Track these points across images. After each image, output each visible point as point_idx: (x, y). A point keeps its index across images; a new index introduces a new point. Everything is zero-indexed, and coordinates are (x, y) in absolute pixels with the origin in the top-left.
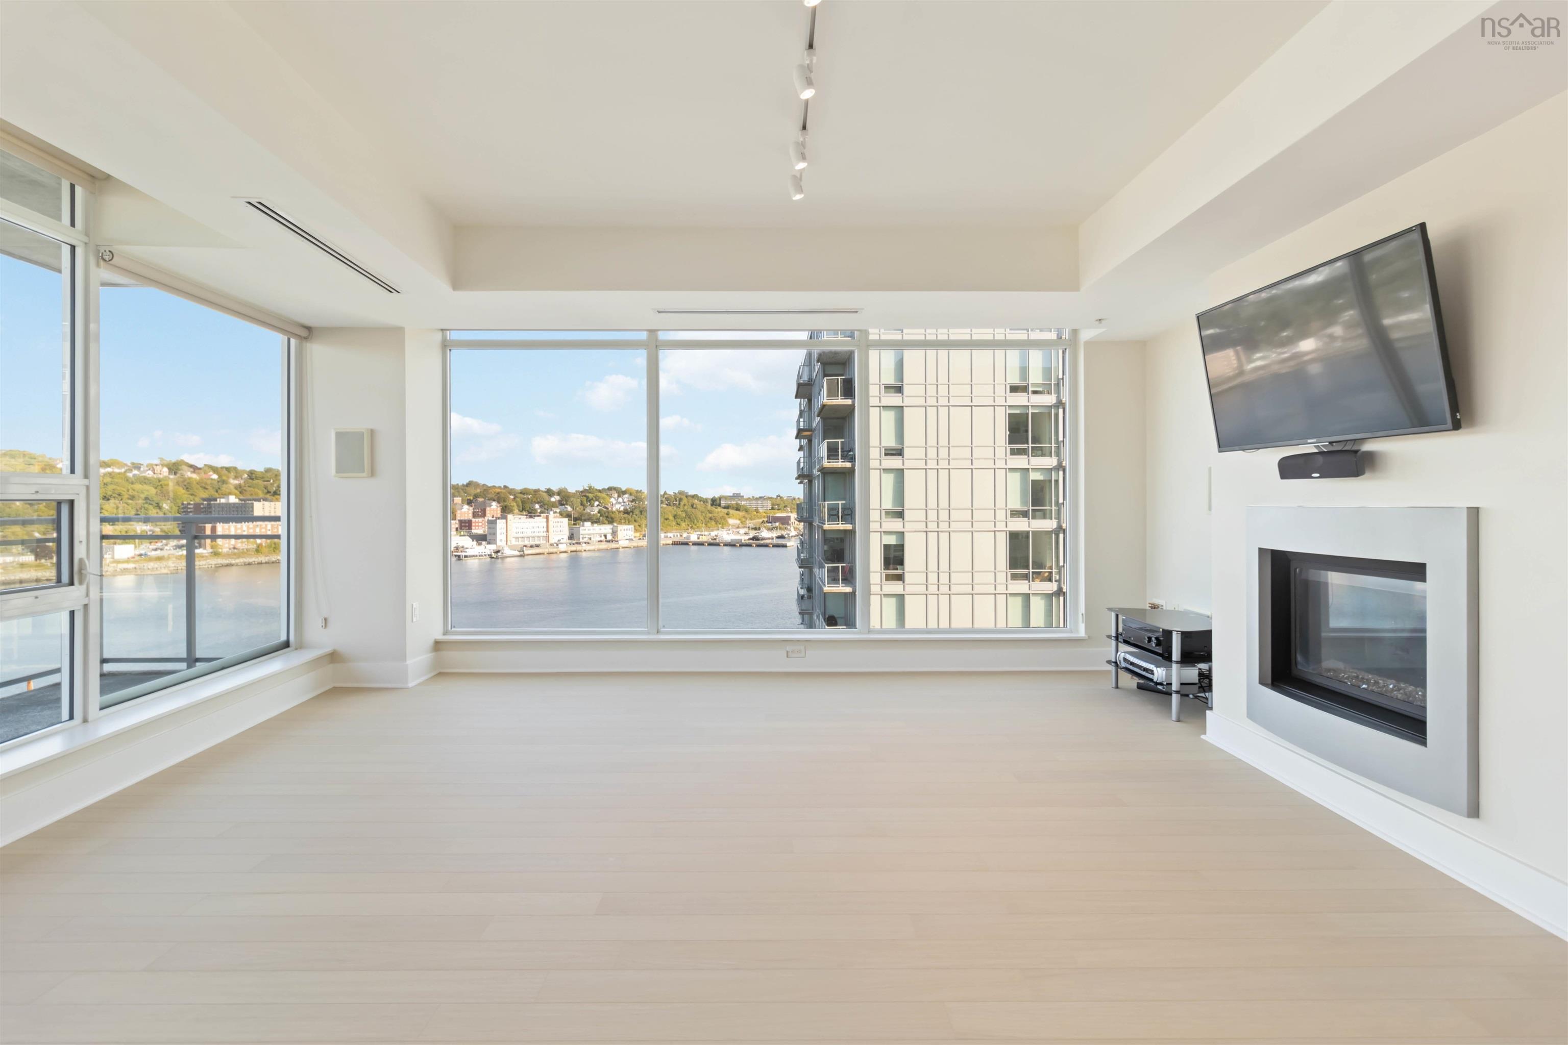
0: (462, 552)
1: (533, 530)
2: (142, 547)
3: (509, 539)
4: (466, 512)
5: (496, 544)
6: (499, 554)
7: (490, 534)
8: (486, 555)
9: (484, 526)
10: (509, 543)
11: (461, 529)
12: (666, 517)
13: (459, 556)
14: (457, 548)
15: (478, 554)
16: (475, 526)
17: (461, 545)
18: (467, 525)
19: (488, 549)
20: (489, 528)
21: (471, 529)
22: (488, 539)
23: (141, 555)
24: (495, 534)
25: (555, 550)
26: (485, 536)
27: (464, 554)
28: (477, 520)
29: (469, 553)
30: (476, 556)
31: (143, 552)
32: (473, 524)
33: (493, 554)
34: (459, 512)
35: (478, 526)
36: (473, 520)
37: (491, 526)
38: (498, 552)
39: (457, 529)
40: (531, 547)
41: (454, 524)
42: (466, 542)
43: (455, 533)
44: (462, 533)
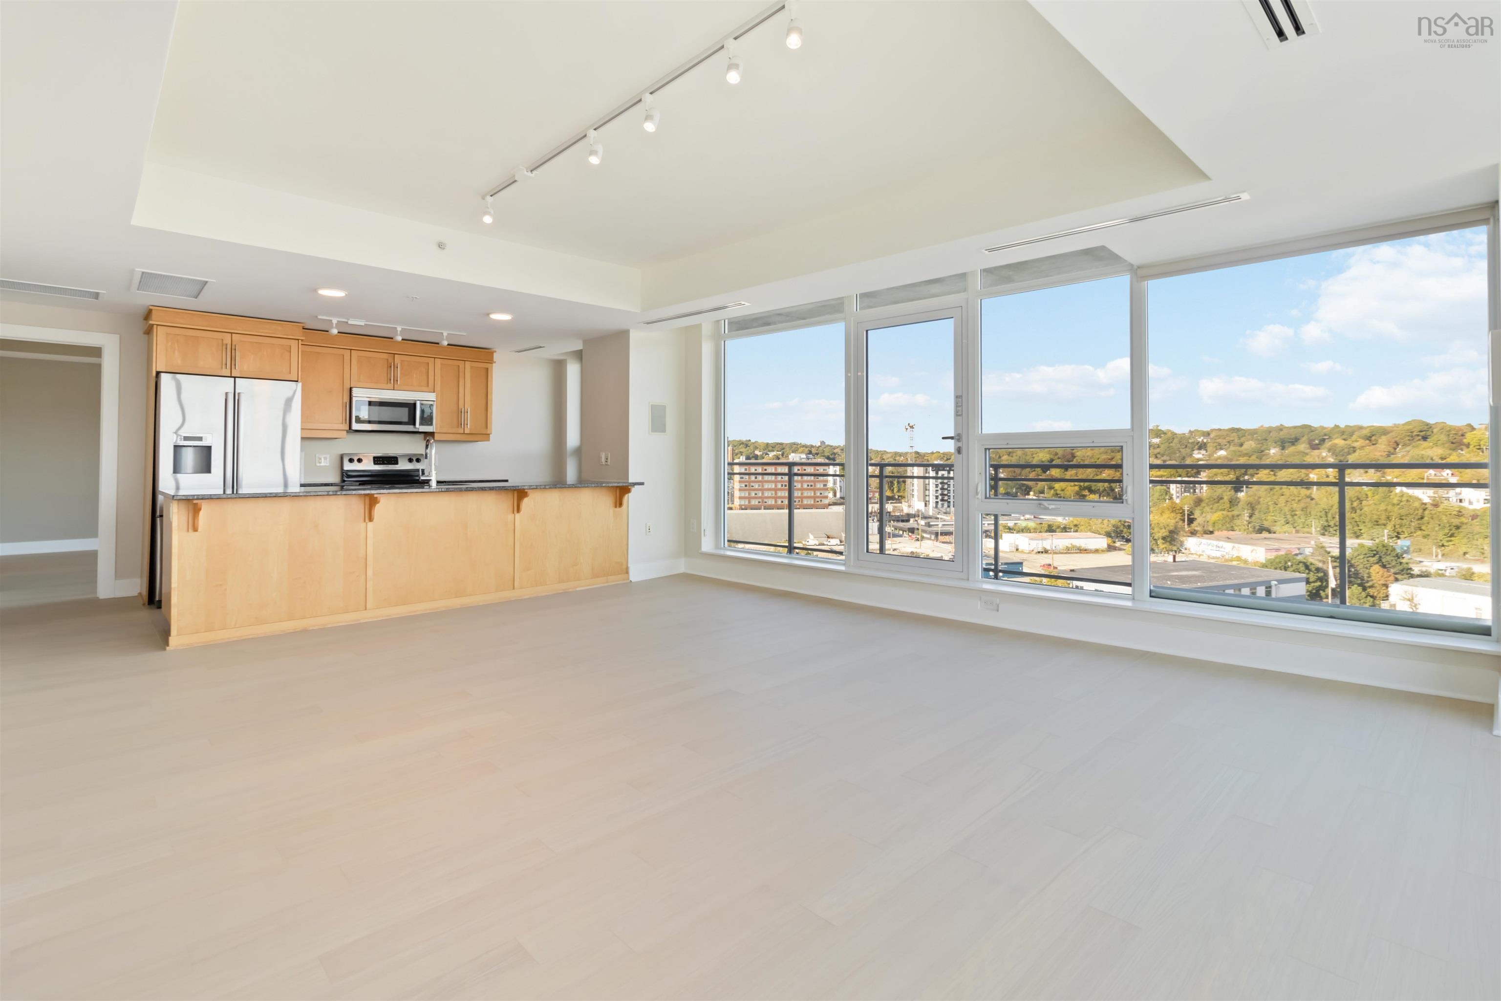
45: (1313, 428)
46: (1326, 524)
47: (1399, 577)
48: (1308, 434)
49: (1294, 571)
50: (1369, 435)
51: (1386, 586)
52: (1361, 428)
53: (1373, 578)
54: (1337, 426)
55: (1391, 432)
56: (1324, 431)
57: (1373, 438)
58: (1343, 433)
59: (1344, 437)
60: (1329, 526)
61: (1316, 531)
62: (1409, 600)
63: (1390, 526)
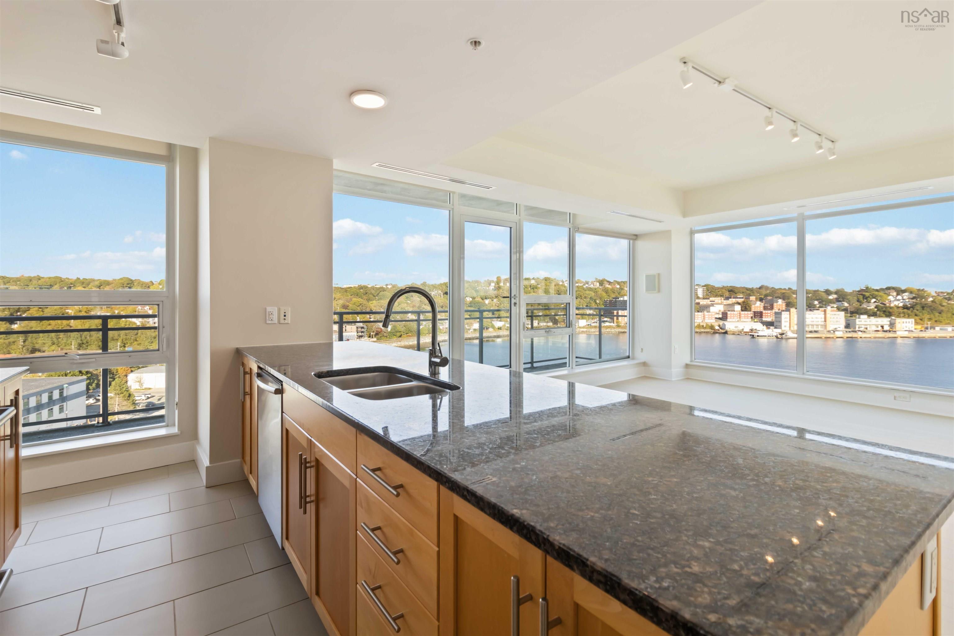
0: (755, 333)
1: (813, 320)
2: (589, 321)
3: (791, 326)
4: (758, 306)
5: (781, 328)
6: (783, 336)
7: (777, 321)
8: (773, 336)
9: (772, 316)
10: (792, 329)
11: (755, 317)
13: (753, 335)
14: (752, 330)
15: (767, 335)
16: (765, 316)
17: (754, 328)
18: (759, 315)
19: (776, 332)
20: (776, 317)
21: (762, 318)
22: (775, 324)
23: (588, 325)
24: (780, 322)
25: (832, 336)
26: (773, 322)
27: (757, 334)
28: (767, 312)
29: (760, 333)
30: (766, 336)
31: (589, 324)
32: (764, 315)
33: (779, 335)
34: (753, 306)
35: (768, 316)
36: (764, 312)
37: (777, 316)
38: (783, 334)
39: (752, 317)
40: (811, 332)
41: (750, 314)
42: (758, 326)
43: (750, 320)
44: (756, 320)
45: (62, 279)
46: (81, 342)
47: (133, 369)
48: (59, 283)
49: (72, 376)
50: (99, 285)
51: (126, 376)
52: (93, 280)
53: (119, 372)
54: (78, 279)
55: (112, 283)
56: (70, 281)
57: (101, 287)
58: (83, 283)
59: (84, 286)
60: (83, 343)
61: (74, 348)
62: (139, 382)
63: (120, 340)
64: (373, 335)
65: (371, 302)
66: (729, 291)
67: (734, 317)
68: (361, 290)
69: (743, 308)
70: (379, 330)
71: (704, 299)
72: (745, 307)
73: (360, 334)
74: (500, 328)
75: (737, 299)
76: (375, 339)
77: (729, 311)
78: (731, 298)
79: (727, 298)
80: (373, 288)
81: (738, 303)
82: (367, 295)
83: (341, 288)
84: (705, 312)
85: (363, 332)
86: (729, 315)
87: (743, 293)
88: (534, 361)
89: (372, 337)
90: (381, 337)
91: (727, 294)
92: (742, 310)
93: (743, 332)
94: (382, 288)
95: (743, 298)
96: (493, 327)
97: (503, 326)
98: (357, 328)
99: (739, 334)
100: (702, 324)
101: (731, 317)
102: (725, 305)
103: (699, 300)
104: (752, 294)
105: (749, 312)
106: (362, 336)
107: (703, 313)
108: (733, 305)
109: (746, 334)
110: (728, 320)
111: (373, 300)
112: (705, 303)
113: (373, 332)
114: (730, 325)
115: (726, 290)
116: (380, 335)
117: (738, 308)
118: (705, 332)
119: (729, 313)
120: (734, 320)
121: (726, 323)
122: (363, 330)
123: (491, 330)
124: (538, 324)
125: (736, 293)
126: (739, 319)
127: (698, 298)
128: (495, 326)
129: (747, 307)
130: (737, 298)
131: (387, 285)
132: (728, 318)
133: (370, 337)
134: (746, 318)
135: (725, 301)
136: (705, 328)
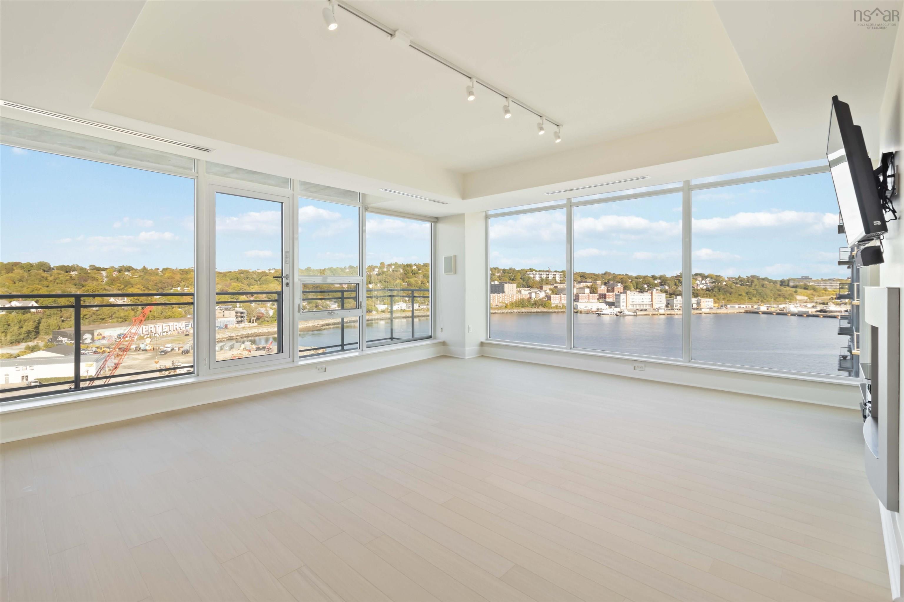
0: (600, 311)
1: (643, 300)
3: (627, 305)
4: (603, 289)
5: (620, 308)
6: (621, 314)
7: (616, 302)
8: (614, 314)
9: (613, 297)
10: (628, 308)
11: (600, 299)
12: (740, 293)
13: (599, 314)
14: (598, 309)
16: (608, 297)
17: (600, 307)
18: (603, 296)
19: (616, 310)
20: (616, 299)
21: (606, 299)
22: (615, 304)
24: (619, 302)
25: (656, 313)
26: (614, 302)
27: (601, 313)
28: (609, 294)
29: (605, 312)
30: (608, 314)
32: (607, 296)
33: (618, 313)
34: (599, 289)
35: (610, 297)
36: (607, 294)
37: (617, 297)
38: (621, 312)
39: (598, 299)
40: (641, 310)
41: (596, 296)
42: (603, 306)
43: (597, 301)
44: (601, 301)
64: (253, 320)
65: (252, 287)
66: (581, 277)
67: (584, 298)
68: (242, 275)
69: (591, 291)
70: (261, 315)
71: (561, 283)
72: (593, 290)
73: (240, 319)
74: (383, 311)
75: (587, 284)
76: (255, 324)
77: (581, 293)
78: (582, 282)
79: (579, 283)
80: (254, 273)
81: (588, 287)
82: (248, 280)
83: (219, 272)
84: (562, 294)
85: (243, 317)
86: (580, 297)
87: (591, 278)
88: (345, 343)
89: (253, 322)
90: (262, 322)
91: (579, 279)
92: (591, 293)
93: (591, 311)
94: (264, 272)
95: (591, 282)
96: (377, 310)
97: (386, 309)
98: (237, 313)
99: (588, 313)
100: (559, 305)
101: (582, 298)
102: (577, 288)
103: (557, 284)
104: (598, 279)
105: (596, 295)
106: (241, 321)
107: (560, 295)
108: (583, 288)
109: (593, 313)
110: (580, 301)
111: (255, 285)
112: (562, 287)
113: (254, 317)
114: (581, 306)
115: (578, 275)
116: (261, 320)
117: (587, 291)
118: (561, 312)
119: (580, 295)
120: (584, 301)
121: (578, 304)
122: (242, 315)
123: (374, 313)
124: (419, 307)
125: (586, 279)
126: (588, 300)
127: (556, 282)
128: (379, 309)
129: (595, 290)
130: (587, 282)
131: (270, 270)
132: (580, 299)
133: (250, 322)
134: (594, 299)
135: (577, 285)
136: (562, 308)
